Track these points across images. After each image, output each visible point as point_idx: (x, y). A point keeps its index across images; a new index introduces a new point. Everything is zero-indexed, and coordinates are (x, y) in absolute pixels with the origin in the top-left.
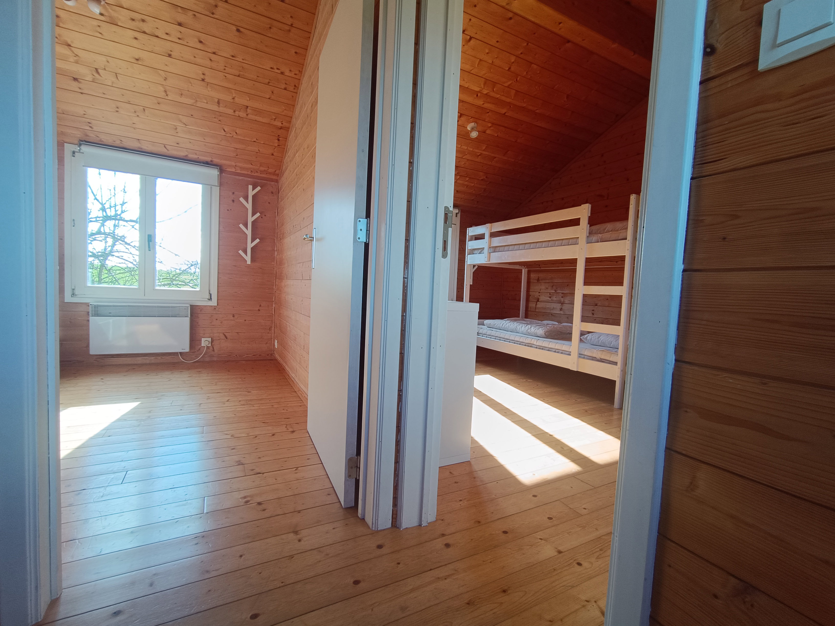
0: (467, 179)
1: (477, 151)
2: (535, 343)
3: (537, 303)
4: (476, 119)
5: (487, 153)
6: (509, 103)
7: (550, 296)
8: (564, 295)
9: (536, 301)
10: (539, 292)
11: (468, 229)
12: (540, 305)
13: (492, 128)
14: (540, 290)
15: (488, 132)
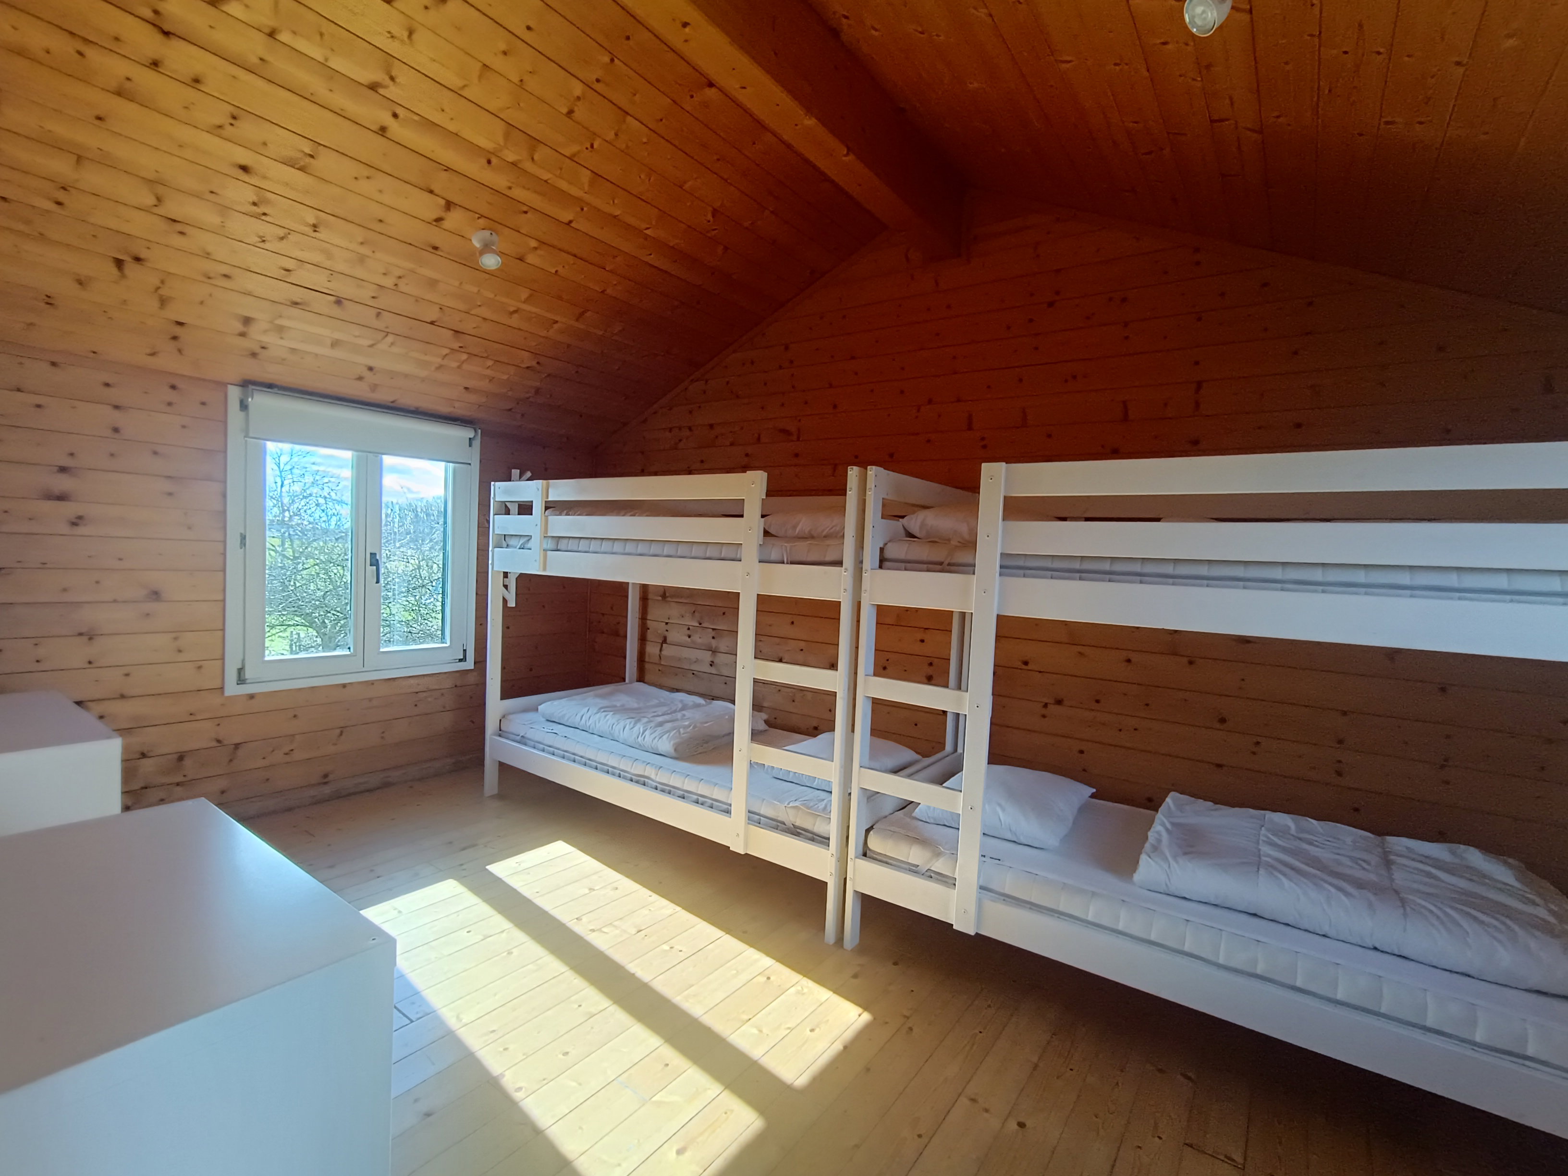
0: (490, 363)
1: (504, 300)
2: (653, 777)
3: (662, 646)
4: (493, 224)
5: (534, 309)
6: (578, 199)
7: (688, 632)
8: (717, 633)
9: (661, 642)
10: (667, 623)
11: (494, 485)
12: (668, 651)
13: (539, 252)
14: (669, 619)
15: (531, 259)
